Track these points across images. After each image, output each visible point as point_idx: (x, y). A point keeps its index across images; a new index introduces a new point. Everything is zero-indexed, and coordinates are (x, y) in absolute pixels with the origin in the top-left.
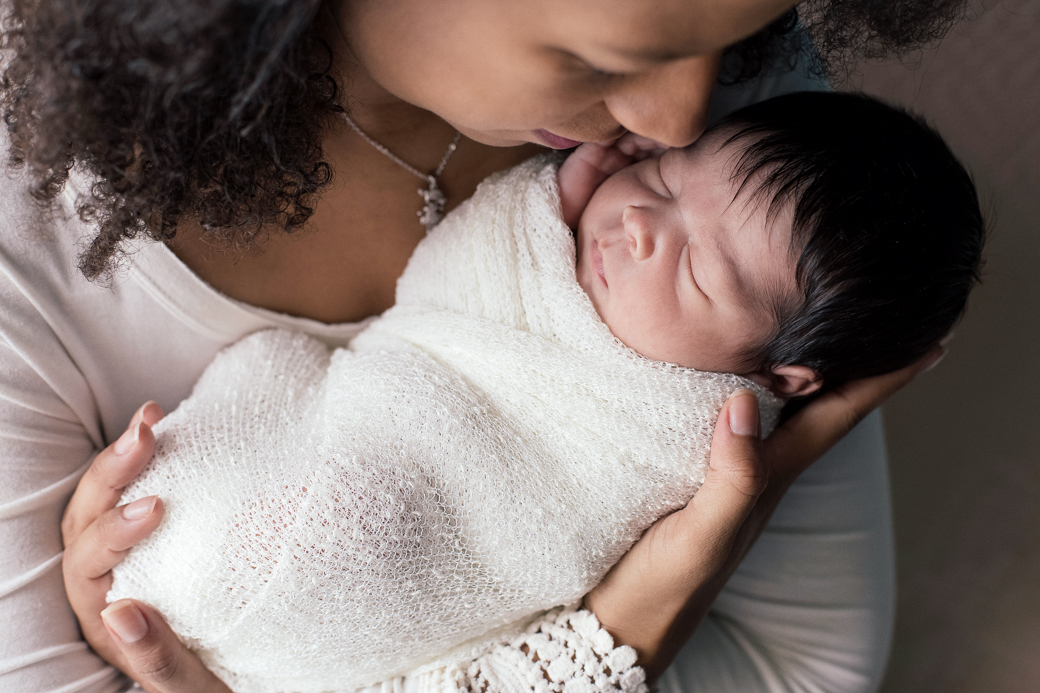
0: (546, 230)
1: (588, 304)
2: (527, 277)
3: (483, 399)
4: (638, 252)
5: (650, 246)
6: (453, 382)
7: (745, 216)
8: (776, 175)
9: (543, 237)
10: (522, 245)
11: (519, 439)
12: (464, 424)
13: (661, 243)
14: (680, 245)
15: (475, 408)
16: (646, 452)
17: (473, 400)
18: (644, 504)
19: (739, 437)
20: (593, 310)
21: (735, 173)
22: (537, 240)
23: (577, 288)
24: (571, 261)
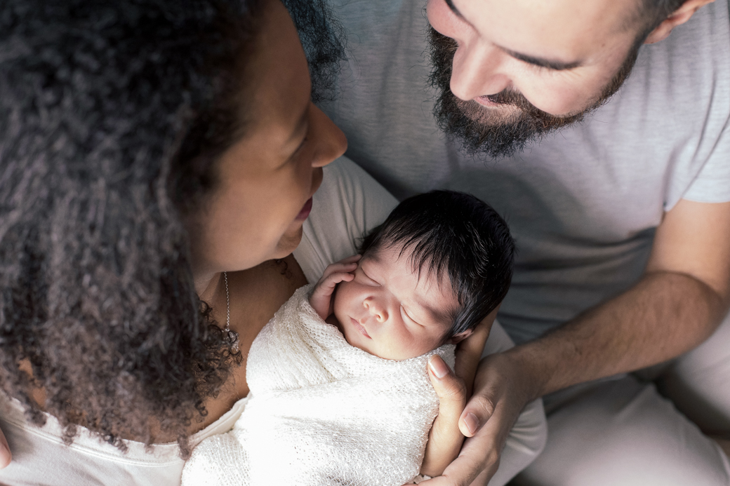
0: (320, 331)
1: (360, 351)
2: (323, 356)
3: (334, 427)
4: (382, 319)
5: (386, 315)
6: (315, 429)
7: (427, 288)
8: (433, 261)
9: (321, 335)
10: (312, 344)
11: (360, 434)
12: (335, 445)
13: (391, 312)
14: (398, 307)
15: (334, 435)
16: (417, 402)
17: (331, 431)
18: (426, 423)
19: (443, 378)
20: (363, 352)
21: (413, 269)
22: (318, 338)
23: (350, 348)
24: (341, 337)
